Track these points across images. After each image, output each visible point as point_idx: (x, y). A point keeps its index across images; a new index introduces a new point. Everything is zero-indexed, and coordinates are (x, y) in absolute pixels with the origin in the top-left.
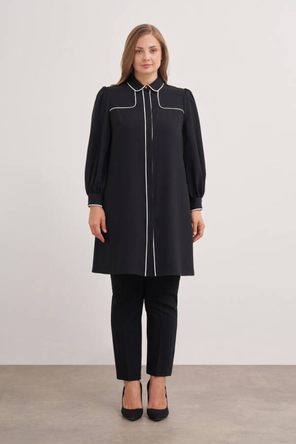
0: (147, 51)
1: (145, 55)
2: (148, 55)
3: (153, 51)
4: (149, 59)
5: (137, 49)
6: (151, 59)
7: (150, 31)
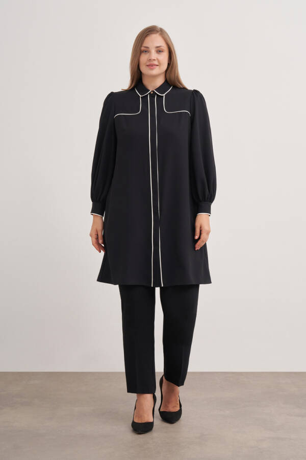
0: (153, 51)
1: (150, 55)
2: (154, 55)
3: (160, 51)
4: (156, 59)
5: (143, 48)
6: (157, 59)
7: (158, 32)
